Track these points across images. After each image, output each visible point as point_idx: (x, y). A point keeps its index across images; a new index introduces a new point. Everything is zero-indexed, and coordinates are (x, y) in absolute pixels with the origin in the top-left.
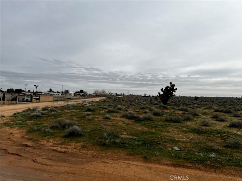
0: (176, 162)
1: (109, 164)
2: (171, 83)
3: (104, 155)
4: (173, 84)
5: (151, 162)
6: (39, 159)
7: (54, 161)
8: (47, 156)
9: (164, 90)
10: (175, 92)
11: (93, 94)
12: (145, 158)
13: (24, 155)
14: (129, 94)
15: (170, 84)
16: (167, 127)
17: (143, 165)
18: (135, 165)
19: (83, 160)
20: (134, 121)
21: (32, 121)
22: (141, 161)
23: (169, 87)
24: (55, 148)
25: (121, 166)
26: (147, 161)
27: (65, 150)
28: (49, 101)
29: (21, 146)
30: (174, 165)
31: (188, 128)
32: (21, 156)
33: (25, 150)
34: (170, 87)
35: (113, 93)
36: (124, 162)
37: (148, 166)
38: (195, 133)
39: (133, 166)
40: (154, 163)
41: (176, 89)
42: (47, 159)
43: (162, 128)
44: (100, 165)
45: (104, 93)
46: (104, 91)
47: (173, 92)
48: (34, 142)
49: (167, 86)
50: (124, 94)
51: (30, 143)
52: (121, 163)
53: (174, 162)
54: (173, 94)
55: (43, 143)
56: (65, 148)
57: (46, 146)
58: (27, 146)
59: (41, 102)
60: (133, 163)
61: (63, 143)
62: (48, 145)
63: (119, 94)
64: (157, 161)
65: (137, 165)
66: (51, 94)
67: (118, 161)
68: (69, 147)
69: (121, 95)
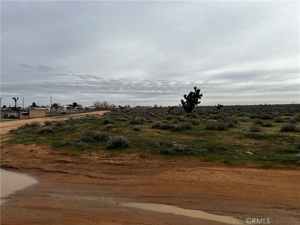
0: (264, 164)
1: (188, 172)
2: (195, 88)
3: (174, 163)
4: (198, 89)
5: (235, 166)
6: (94, 174)
7: (115, 174)
8: (101, 170)
9: (188, 96)
10: (200, 98)
11: (90, 108)
12: (225, 162)
13: (69, 172)
14: (136, 106)
15: (194, 90)
16: (215, 134)
17: (228, 170)
18: (219, 170)
19: (151, 170)
20: (171, 131)
21: (44, 137)
22: (223, 166)
23: (193, 93)
24: (107, 161)
25: (203, 172)
26: (230, 166)
27: (121, 162)
28: (41, 116)
29: (58, 163)
30: (264, 167)
31: (240, 135)
32: (66, 173)
33: (65, 166)
34: (195, 93)
35: (115, 105)
36: (205, 169)
37: (234, 170)
38: (252, 138)
39: (217, 171)
40: (239, 167)
41: (201, 95)
42: (103, 173)
43: (211, 136)
44: (177, 173)
45: (106, 105)
46: (105, 104)
47: (198, 99)
48: (73, 157)
49: (191, 92)
50: (129, 107)
51: (68, 159)
52: (201, 170)
53: (261, 164)
54: (198, 101)
55: (84, 157)
56: (120, 160)
57: (92, 160)
58: (65, 162)
59: (30, 118)
60: (215, 168)
61: (112, 156)
62: (94, 159)
63: (124, 106)
64: (242, 165)
65: (222, 170)
66: (36, 109)
67: (197, 168)
68: (124, 159)
69: (126, 107)
